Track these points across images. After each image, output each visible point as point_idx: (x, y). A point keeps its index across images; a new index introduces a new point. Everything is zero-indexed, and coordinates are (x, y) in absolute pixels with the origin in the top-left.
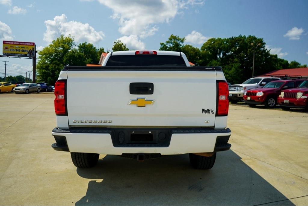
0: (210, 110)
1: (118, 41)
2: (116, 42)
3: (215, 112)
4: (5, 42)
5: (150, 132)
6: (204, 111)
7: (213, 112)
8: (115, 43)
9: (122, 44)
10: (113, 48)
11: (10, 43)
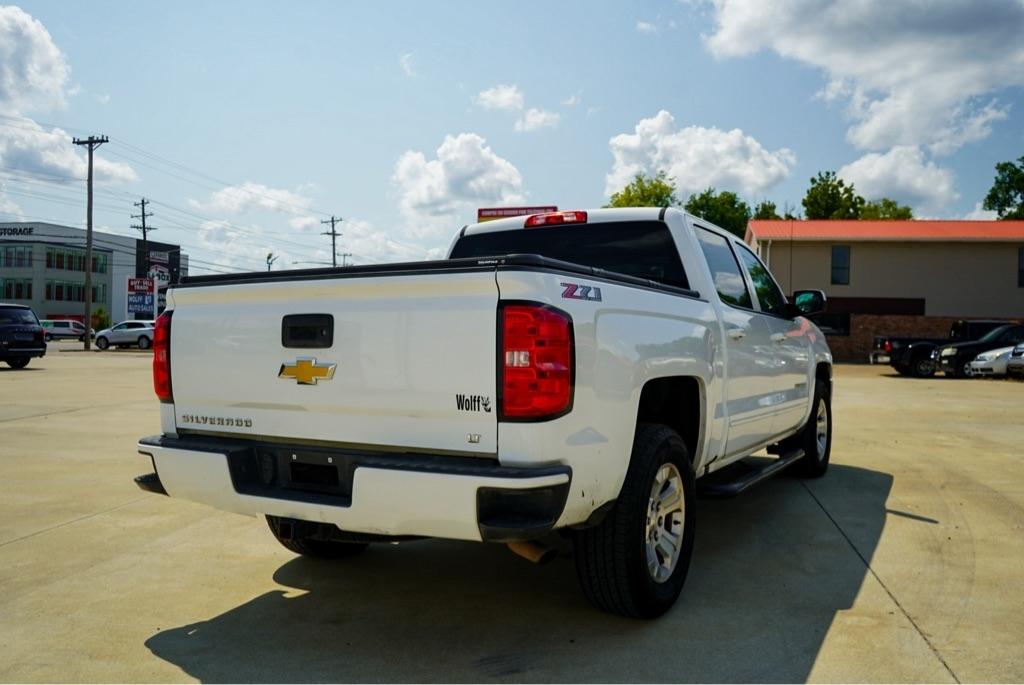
0: (479, 401)
1: (824, 175)
2: (817, 178)
3: (493, 405)
4: (483, 213)
5: (330, 460)
6: (461, 402)
7: (488, 407)
8: (813, 181)
9: (841, 183)
10: (804, 200)
11: (494, 213)
